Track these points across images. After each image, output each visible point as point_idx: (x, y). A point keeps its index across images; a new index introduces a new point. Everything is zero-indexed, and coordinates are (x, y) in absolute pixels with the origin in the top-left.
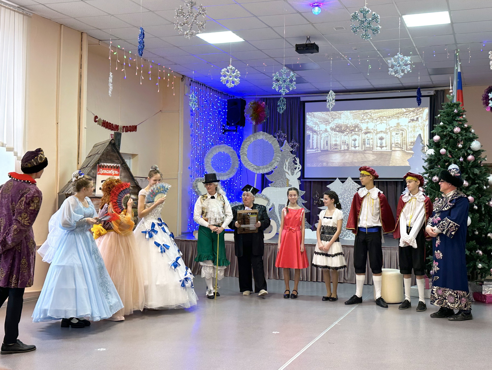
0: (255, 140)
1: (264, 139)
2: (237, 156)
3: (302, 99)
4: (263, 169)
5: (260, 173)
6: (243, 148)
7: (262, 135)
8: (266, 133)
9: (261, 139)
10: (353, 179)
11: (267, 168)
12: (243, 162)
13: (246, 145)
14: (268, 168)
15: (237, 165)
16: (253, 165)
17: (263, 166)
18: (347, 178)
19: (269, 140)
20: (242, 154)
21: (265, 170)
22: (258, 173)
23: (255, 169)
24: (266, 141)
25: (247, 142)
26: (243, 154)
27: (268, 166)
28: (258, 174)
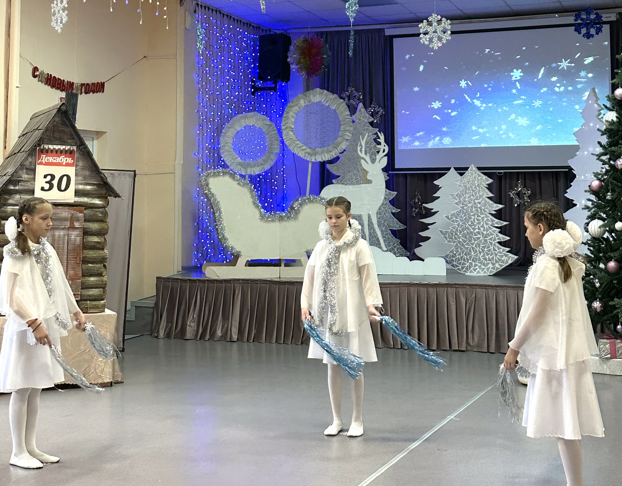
0: (307, 103)
1: (322, 101)
2: (276, 132)
3: (388, 32)
4: (322, 153)
5: (317, 161)
6: (287, 118)
7: (320, 94)
8: (326, 91)
9: (317, 102)
10: (479, 169)
11: (329, 152)
12: (287, 143)
13: (291, 113)
14: (331, 151)
15: (276, 146)
16: (304, 147)
17: (322, 149)
18: (468, 168)
19: (332, 103)
20: (284, 129)
21: (326, 155)
22: (313, 160)
23: (309, 153)
24: (327, 105)
25: (294, 108)
26: (287, 128)
27: (330, 148)
28: (313, 163)
